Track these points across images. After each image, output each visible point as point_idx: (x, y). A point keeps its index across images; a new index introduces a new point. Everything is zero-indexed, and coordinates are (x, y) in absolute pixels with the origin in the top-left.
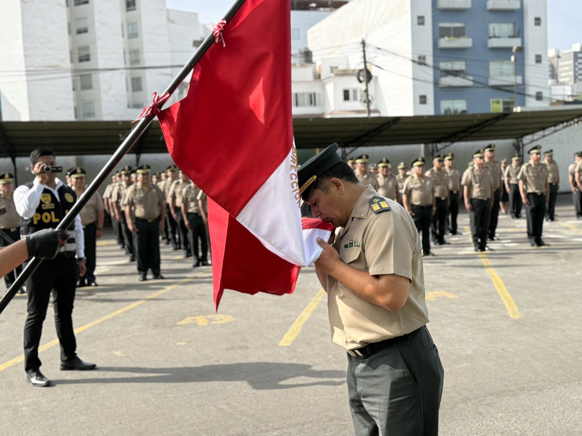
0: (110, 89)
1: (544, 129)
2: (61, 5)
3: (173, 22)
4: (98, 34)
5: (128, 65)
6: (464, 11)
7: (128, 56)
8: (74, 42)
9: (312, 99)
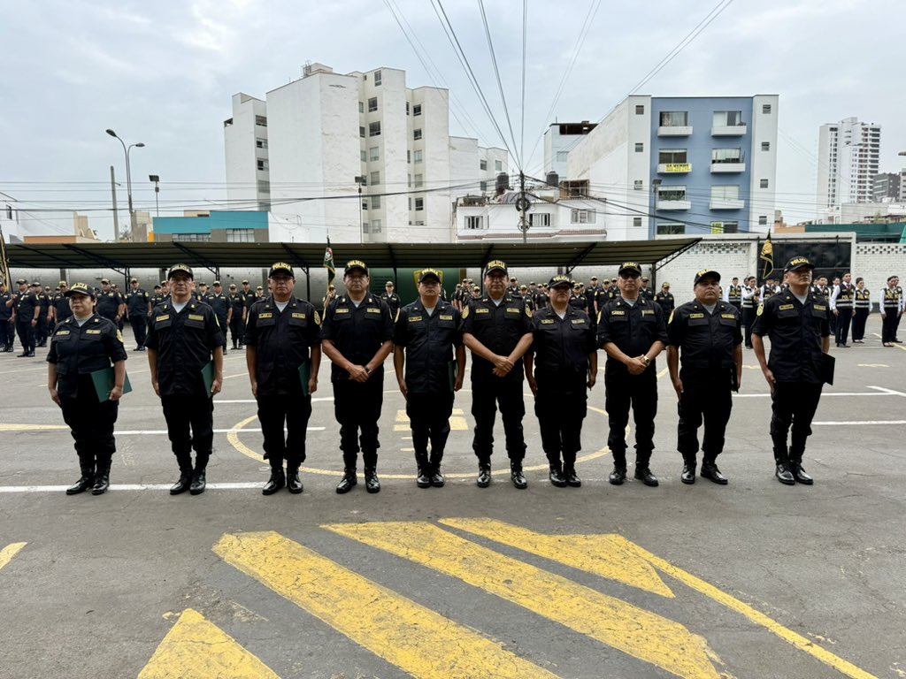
0: (394, 208)
1: (666, 256)
2: (356, 137)
3: (454, 149)
4: (387, 161)
5: (413, 188)
6: (684, 138)
7: (413, 180)
8: (368, 167)
9: (547, 220)
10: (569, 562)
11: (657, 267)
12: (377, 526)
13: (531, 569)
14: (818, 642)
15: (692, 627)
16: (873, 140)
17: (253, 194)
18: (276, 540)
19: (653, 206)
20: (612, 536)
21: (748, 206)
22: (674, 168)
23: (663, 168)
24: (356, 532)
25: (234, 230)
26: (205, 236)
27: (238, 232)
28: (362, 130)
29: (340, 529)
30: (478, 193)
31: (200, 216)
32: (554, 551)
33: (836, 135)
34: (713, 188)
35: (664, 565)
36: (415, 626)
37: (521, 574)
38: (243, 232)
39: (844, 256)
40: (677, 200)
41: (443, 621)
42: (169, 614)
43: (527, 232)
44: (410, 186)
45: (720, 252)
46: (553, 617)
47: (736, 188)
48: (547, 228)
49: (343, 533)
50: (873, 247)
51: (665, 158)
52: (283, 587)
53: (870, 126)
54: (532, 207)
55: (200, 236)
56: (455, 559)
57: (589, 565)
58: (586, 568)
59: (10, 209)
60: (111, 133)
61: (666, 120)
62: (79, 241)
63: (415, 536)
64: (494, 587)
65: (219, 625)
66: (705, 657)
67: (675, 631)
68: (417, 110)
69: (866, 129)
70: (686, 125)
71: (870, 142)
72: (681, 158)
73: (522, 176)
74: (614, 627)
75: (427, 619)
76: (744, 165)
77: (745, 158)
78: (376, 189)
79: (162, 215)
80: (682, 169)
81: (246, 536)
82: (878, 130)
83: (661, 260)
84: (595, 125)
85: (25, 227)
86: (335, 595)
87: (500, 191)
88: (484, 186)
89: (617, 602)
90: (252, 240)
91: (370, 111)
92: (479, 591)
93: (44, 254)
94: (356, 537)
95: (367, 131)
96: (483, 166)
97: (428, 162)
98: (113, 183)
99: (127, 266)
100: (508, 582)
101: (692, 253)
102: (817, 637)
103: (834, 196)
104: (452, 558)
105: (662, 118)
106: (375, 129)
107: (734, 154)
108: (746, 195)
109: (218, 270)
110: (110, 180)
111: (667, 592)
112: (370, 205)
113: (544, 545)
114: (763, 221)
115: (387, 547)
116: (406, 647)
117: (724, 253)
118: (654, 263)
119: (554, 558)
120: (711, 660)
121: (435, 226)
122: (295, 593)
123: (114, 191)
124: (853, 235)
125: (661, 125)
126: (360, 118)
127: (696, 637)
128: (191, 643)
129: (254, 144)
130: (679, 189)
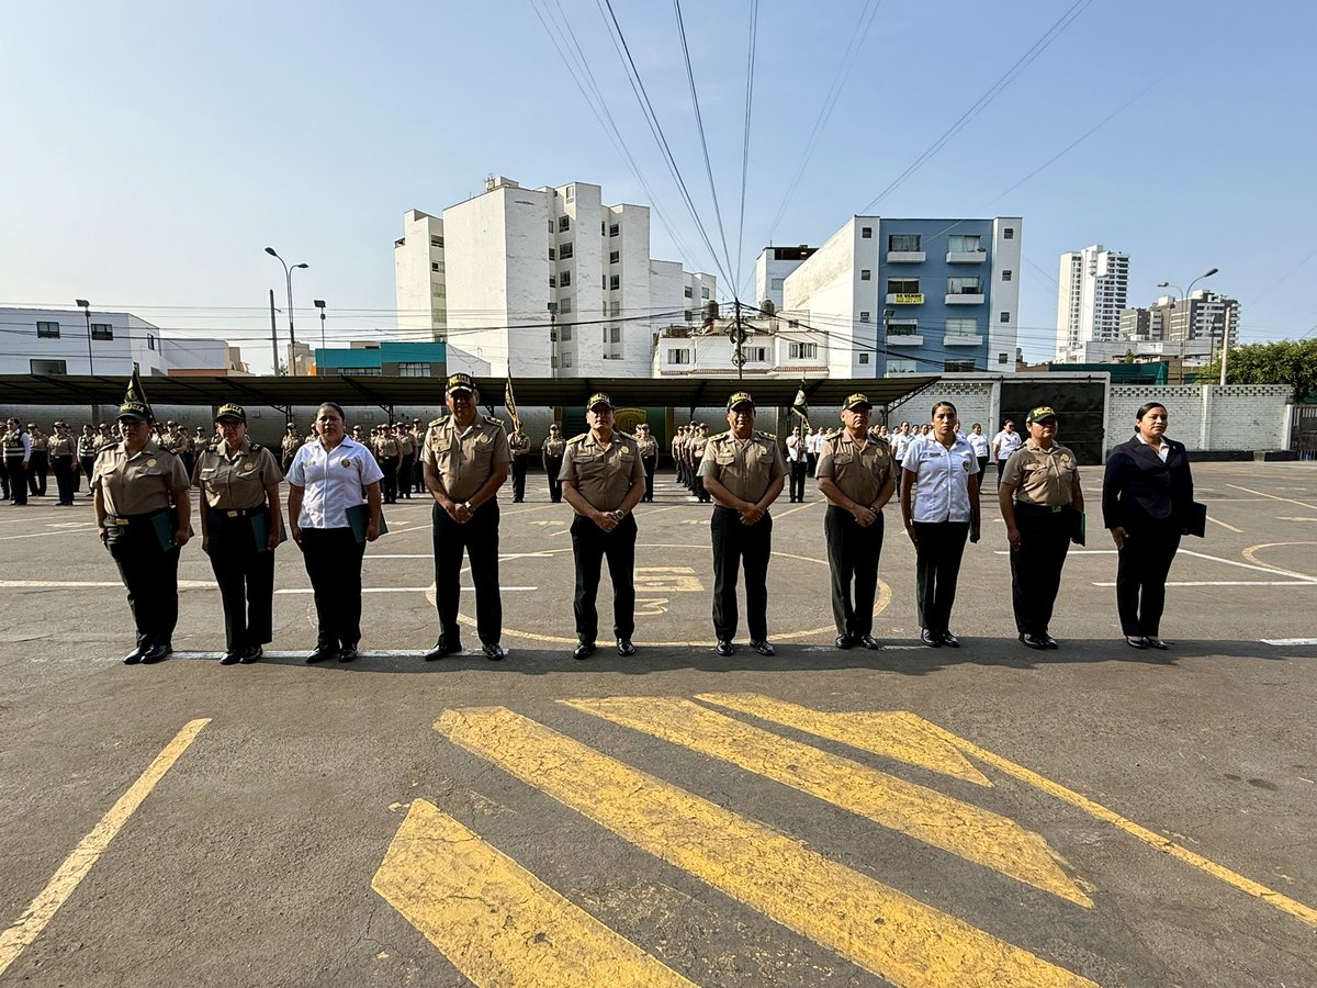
0: (586, 340)
1: (900, 397)
2: (544, 260)
3: (656, 274)
4: (579, 287)
5: (608, 317)
6: (917, 264)
7: (608, 307)
8: (558, 294)
9: (762, 354)
10: (858, 743)
11: (890, 408)
12: (621, 701)
13: (816, 752)
14: (1178, 841)
15: (1026, 824)
16: (1120, 271)
17: (428, 323)
18: (508, 717)
19: (880, 341)
20: (902, 714)
21: (986, 342)
22: (905, 299)
23: (892, 299)
24: (599, 708)
25: (407, 364)
26: (374, 371)
27: (413, 367)
28: (552, 252)
29: (580, 705)
30: (682, 322)
31: (367, 347)
32: (837, 731)
33: (1080, 265)
34: (949, 321)
35: (971, 748)
36: (694, 821)
37: (806, 759)
38: (417, 366)
39: (1097, 400)
40: (908, 334)
41: (726, 815)
42: (396, 805)
43: (743, 368)
44: (605, 315)
45: (958, 393)
46: (856, 809)
47: (974, 322)
48: (762, 363)
49: (584, 709)
50: (1129, 389)
51: (895, 288)
52: (527, 771)
53: (1117, 255)
54: (748, 339)
55: (369, 371)
56: (724, 741)
57: (882, 748)
58: (880, 750)
59: (152, 338)
60: (270, 251)
61: (896, 245)
62: (232, 374)
63: (671, 713)
64: (777, 774)
65: (460, 819)
66: (1048, 859)
67: (1005, 828)
68: (615, 231)
69: (1113, 259)
70: (918, 250)
71: (1117, 274)
72: (913, 288)
73: (738, 304)
74: (930, 822)
75: (706, 812)
76: (983, 296)
77: (983, 288)
78: (567, 318)
79: (329, 346)
80: (914, 301)
81: (471, 711)
82: (1126, 260)
83: (894, 401)
84: (814, 250)
85: (169, 359)
86: (591, 782)
87: (709, 322)
88: (689, 316)
89: (926, 791)
90: (427, 374)
91: (561, 231)
92: (761, 779)
93: (193, 389)
94: (600, 714)
95: (558, 254)
96: (688, 294)
97: (625, 289)
98: (273, 309)
99: (288, 403)
100: (793, 767)
101: (928, 394)
102: (1175, 835)
103: (1076, 333)
104: (721, 739)
105: (890, 243)
106: (567, 251)
107: (971, 283)
108: (983, 330)
109: (391, 408)
110: (270, 306)
111: (984, 781)
112: (559, 335)
113: (826, 725)
114: (1003, 359)
115: (639, 726)
116: (690, 846)
117: (963, 394)
118: (886, 405)
119: (839, 739)
120: (1056, 862)
121: (634, 360)
122: (543, 780)
123: (273, 318)
124: (1107, 375)
125: (890, 250)
126: (550, 238)
127: (1033, 836)
128: (429, 841)
129: (428, 266)
130: (912, 322)
